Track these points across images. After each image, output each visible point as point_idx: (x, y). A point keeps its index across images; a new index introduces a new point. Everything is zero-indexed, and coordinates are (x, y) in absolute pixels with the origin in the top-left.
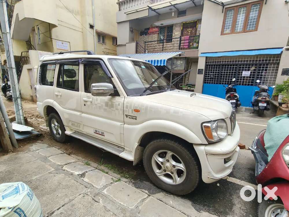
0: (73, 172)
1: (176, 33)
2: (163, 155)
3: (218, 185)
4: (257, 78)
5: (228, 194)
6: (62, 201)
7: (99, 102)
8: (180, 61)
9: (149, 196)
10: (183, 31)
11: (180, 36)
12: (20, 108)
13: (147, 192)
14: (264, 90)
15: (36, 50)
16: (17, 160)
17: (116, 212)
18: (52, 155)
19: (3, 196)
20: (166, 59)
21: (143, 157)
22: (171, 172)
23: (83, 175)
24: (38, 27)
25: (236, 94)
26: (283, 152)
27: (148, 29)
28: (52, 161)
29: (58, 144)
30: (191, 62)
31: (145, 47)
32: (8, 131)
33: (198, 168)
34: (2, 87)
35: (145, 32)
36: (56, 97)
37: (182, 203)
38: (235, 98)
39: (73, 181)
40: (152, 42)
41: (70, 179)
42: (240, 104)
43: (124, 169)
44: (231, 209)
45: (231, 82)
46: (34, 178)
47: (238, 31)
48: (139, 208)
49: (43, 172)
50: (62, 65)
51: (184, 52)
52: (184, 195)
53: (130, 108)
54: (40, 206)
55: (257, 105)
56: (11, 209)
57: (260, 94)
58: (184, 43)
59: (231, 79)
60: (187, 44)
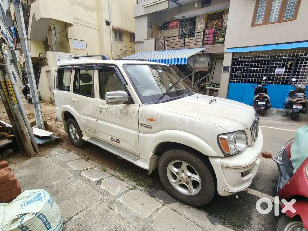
0: (90, 178)
1: (199, 27)
2: (179, 165)
3: (237, 197)
4: (293, 76)
5: (247, 207)
6: (80, 207)
7: (115, 110)
8: (203, 58)
9: (164, 205)
10: (207, 24)
11: (204, 30)
12: (40, 113)
13: (161, 201)
14: (301, 90)
15: (53, 51)
16: (39, 165)
17: (130, 220)
18: (70, 161)
19: (27, 202)
20: (187, 58)
21: (158, 166)
22: (186, 183)
23: (99, 182)
24: (54, 26)
25: (266, 95)
26: (307, 169)
27: (169, 23)
28: (71, 166)
29: (76, 149)
30: (216, 58)
31: (165, 44)
32: (29, 136)
33: (213, 180)
34: (23, 89)
35: (165, 27)
36: (73, 103)
37: (197, 214)
38: (265, 100)
39: (90, 187)
40: (172, 38)
41: (88, 185)
42: (271, 107)
43: (140, 176)
44: (249, 223)
45: (261, 80)
46: (55, 183)
47: (273, 21)
48: (152, 217)
49: (63, 177)
50: (77, 70)
51: (207, 48)
52: (199, 206)
53: (145, 116)
54: (60, 212)
55: (291, 107)
56: (34, 215)
57: (295, 95)
58: (208, 37)
59: (262, 78)
60: (212, 38)
